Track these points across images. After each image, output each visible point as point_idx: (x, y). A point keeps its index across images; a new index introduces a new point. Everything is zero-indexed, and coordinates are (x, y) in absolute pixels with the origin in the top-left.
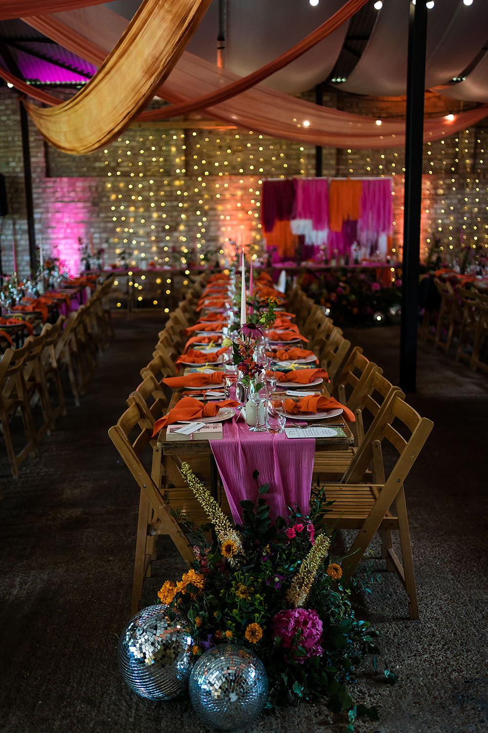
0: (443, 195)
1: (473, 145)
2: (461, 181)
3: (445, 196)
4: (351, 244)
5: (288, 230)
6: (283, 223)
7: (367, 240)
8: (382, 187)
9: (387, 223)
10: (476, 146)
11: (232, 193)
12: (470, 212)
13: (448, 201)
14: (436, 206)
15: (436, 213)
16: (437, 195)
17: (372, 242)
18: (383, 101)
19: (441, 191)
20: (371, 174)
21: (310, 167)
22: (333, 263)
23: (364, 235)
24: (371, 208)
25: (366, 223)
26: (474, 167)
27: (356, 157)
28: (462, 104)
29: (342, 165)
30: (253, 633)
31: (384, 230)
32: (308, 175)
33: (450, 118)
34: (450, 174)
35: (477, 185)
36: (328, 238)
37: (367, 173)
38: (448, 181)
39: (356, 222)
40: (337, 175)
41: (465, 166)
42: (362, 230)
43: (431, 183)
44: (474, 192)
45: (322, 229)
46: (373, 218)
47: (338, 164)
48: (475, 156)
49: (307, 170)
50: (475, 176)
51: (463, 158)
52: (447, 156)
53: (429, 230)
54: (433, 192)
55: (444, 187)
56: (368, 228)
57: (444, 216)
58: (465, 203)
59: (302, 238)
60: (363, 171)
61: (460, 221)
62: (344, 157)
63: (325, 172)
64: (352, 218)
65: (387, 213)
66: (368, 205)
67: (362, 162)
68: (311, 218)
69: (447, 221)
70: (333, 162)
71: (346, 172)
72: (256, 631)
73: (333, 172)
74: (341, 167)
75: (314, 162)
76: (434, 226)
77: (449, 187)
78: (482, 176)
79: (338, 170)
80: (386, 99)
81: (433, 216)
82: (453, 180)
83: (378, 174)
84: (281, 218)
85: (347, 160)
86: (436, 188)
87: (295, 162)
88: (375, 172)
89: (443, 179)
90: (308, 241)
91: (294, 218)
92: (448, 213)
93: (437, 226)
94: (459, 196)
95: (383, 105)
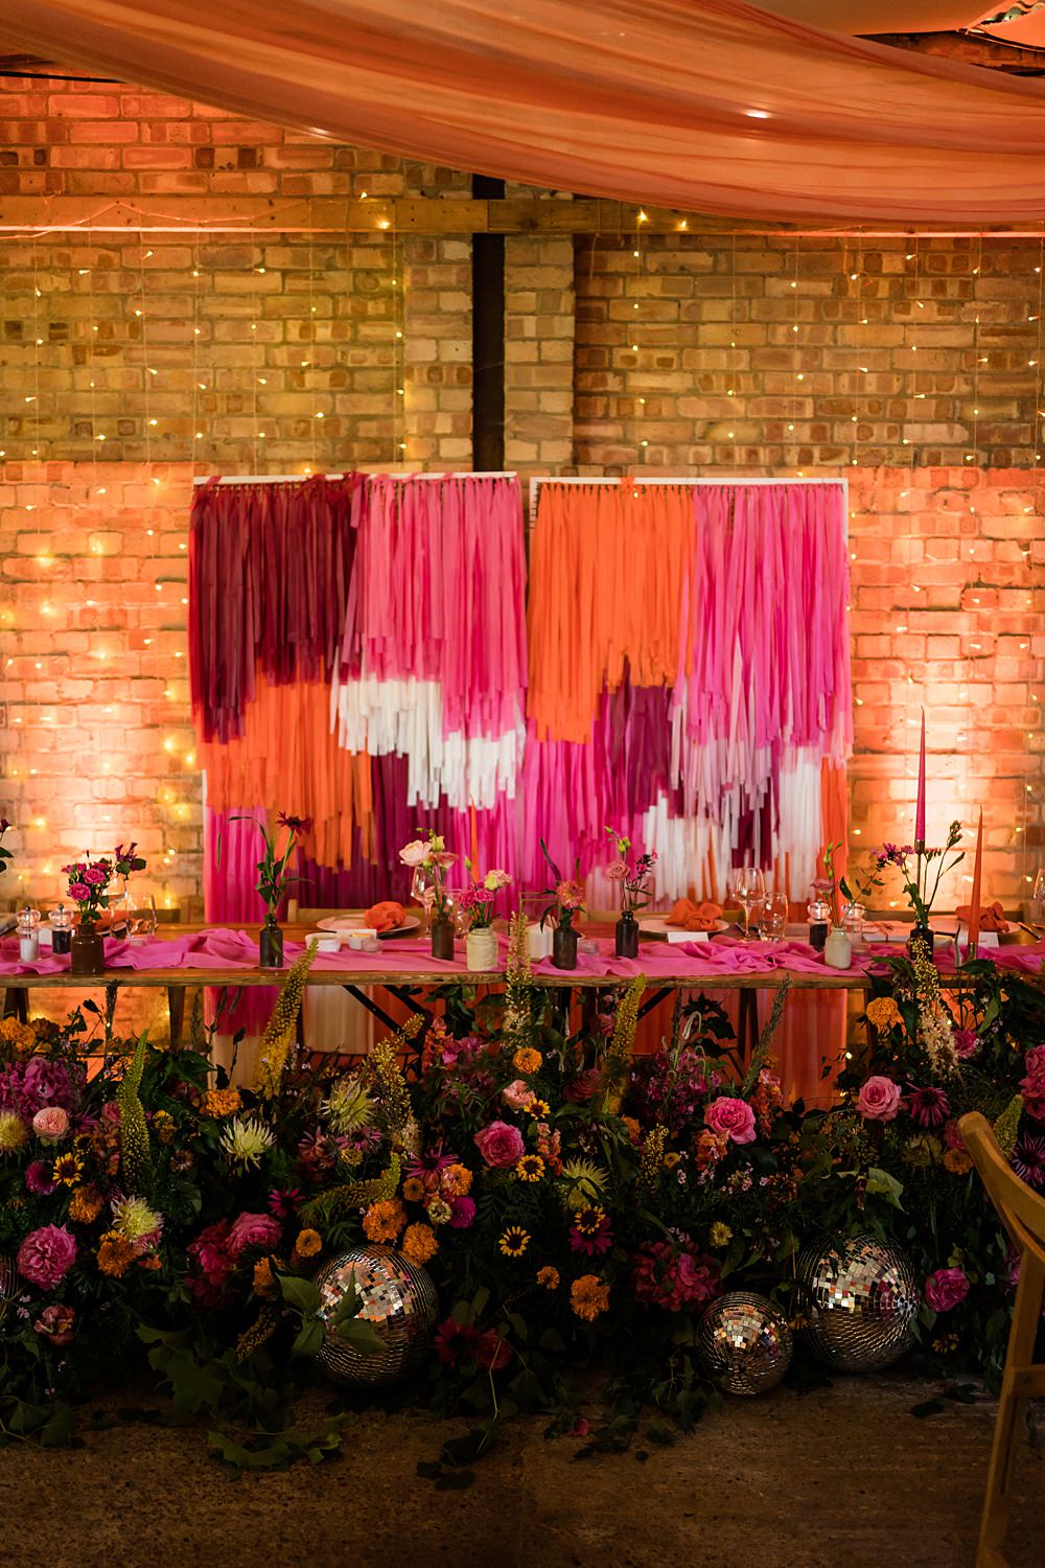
4: (640, 804)
5: (317, 729)
6: (294, 694)
7: (723, 788)
8: (796, 525)
11: (65, 550)
17: (745, 799)
20: (741, 459)
21: (444, 425)
22: (479, 952)
23: (704, 765)
24: (741, 629)
25: (714, 697)
27: (673, 381)
29: (606, 419)
31: (804, 737)
32: (433, 459)
36: (522, 773)
37: (724, 459)
39: (664, 697)
40: (575, 464)
42: (694, 730)
45: (494, 726)
47: (580, 414)
49: (432, 438)
53: (1032, 740)
56: (724, 729)
59: (389, 772)
60: (702, 448)
62: (611, 382)
63: (515, 450)
64: (642, 678)
66: (727, 614)
67: (700, 409)
68: (432, 670)
70: (559, 403)
71: (617, 451)
73: (561, 451)
74: (594, 431)
75: (464, 400)
79: (580, 440)
83: (778, 464)
84: (284, 673)
85: (624, 397)
87: (376, 405)
88: (764, 453)
90: (420, 790)
91: (350, 671)
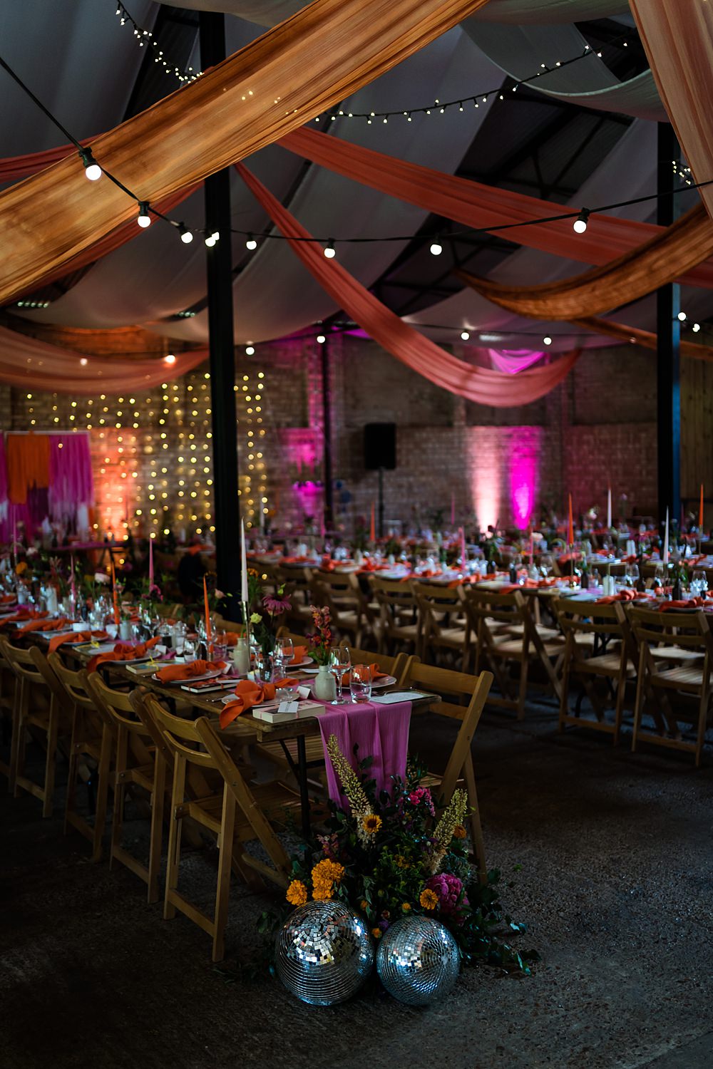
0: (152, 453)
1: (182, 393)
2: (173, 436)
3: (155, 455)
4: (40, 519)
7: (63, 515)
8: (77, 444)
9: (86, 491)
10: (187, 395)
12: (186, 475)
13: (159, 462)
14: (144, 468)
15: (144, 477)
16: (143, 453)
17: (69, 518)
18: (67, 333)
19: (149, 449)
20: (59, 426)
23: (57, 508)
24: (65, 472)
25: (59, 491)
26: (186, 418)
27: (37, 404)
28: (166, 342)
29: (20, 414)
30: (429, 898)
31: (83, 500)
33: (170, 360)
34: (160, 428)
35: (192, 442)
36: (8, 511)
37: (52, 425)
38: (156, 437)
39: (46, 490)
40: (12, 428)
41: (175, 419)
42: (55, 500)
43: (137, 439)
44: (188, 450)
46: (67, 485)
47: (13, 413)
48: (186, 406)
50: (188, 430)
51: (172, 408)
52: (152, 406)
53: (138, 499)
54: (139, 450)
55: (153, 443)
56: (62, 498)
57: (155, 481)
58: (179, 464)
60: (47, 423)
61: (175, 486)
62: (20, 404)
64: (39, 485)
65: (85, 478)
66: (61, 469)
67: (44, 411)
69: (159, 487)
70: (6, 410)
71: (24, 423)
72: (431, 896)
73: (8, 424)
74: (19, 417)
76: (143, 493)
77: (158, 444)
78: (196, 431)
79: (13, 421)
80: (71, 330)
81: (142, 481)
82: (164, 436)
83: (67, 427)
85: (27, 408)
86: (142, 444)
88: (63, 424)
89: (151, 434)
92: (160, 476)
93: (148, 493)
94: (172, 455)
95: (69, 338)
